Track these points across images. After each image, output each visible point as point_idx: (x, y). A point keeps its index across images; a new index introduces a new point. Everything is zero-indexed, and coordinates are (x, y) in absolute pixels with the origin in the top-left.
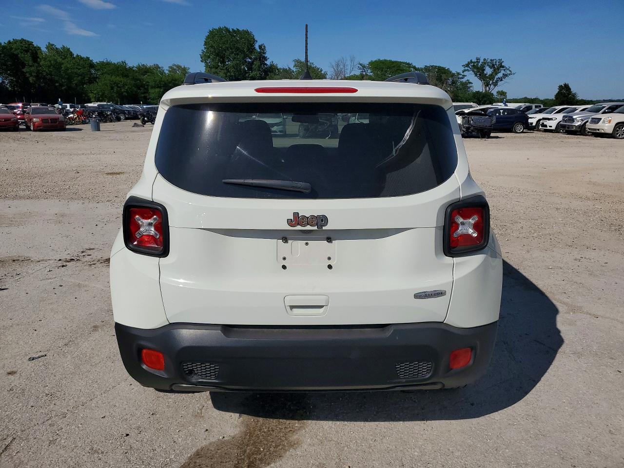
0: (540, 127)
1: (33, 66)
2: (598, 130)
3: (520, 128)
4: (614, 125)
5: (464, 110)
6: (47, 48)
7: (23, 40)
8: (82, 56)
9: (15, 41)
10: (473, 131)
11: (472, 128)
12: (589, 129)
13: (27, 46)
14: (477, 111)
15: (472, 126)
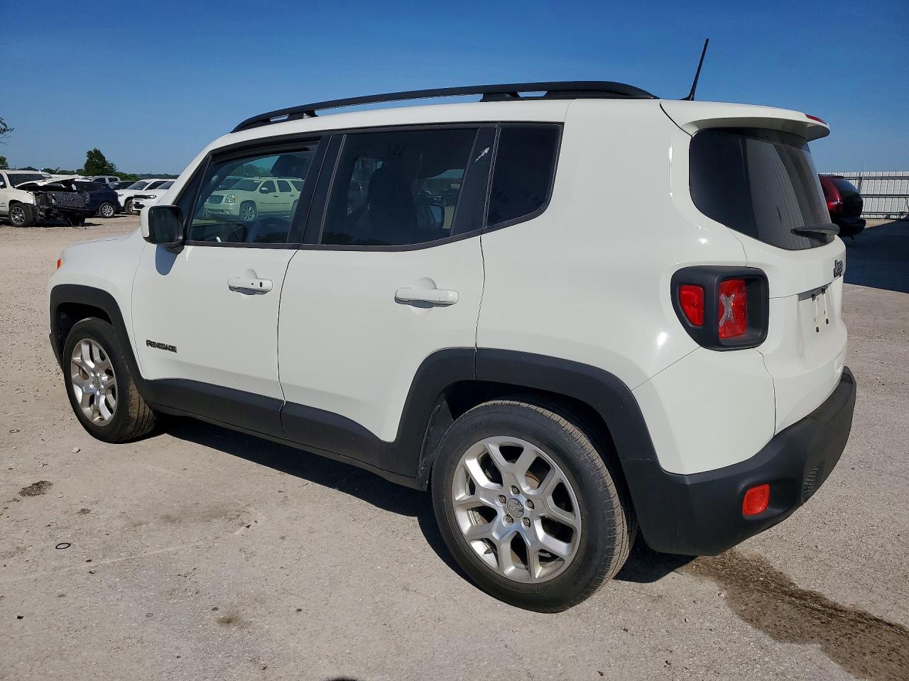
0: (134, 209)
2: (222, 211)
3: (109, 210)
4: (239, 204)
5: (35, 182)
10: (57, 215)
11: (55, 211)
12: (209, 210)
14: (55, 185)
15: (55, 207)
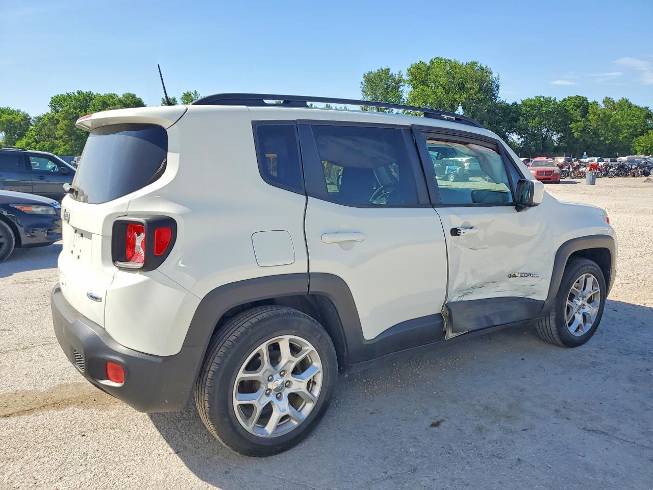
1: (580, 121)
6: (604, 102)
7: (578, 96)
8: (641, 106)
9: (570, 99)
13: (581, 102)
